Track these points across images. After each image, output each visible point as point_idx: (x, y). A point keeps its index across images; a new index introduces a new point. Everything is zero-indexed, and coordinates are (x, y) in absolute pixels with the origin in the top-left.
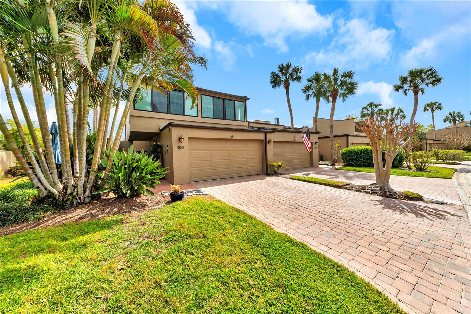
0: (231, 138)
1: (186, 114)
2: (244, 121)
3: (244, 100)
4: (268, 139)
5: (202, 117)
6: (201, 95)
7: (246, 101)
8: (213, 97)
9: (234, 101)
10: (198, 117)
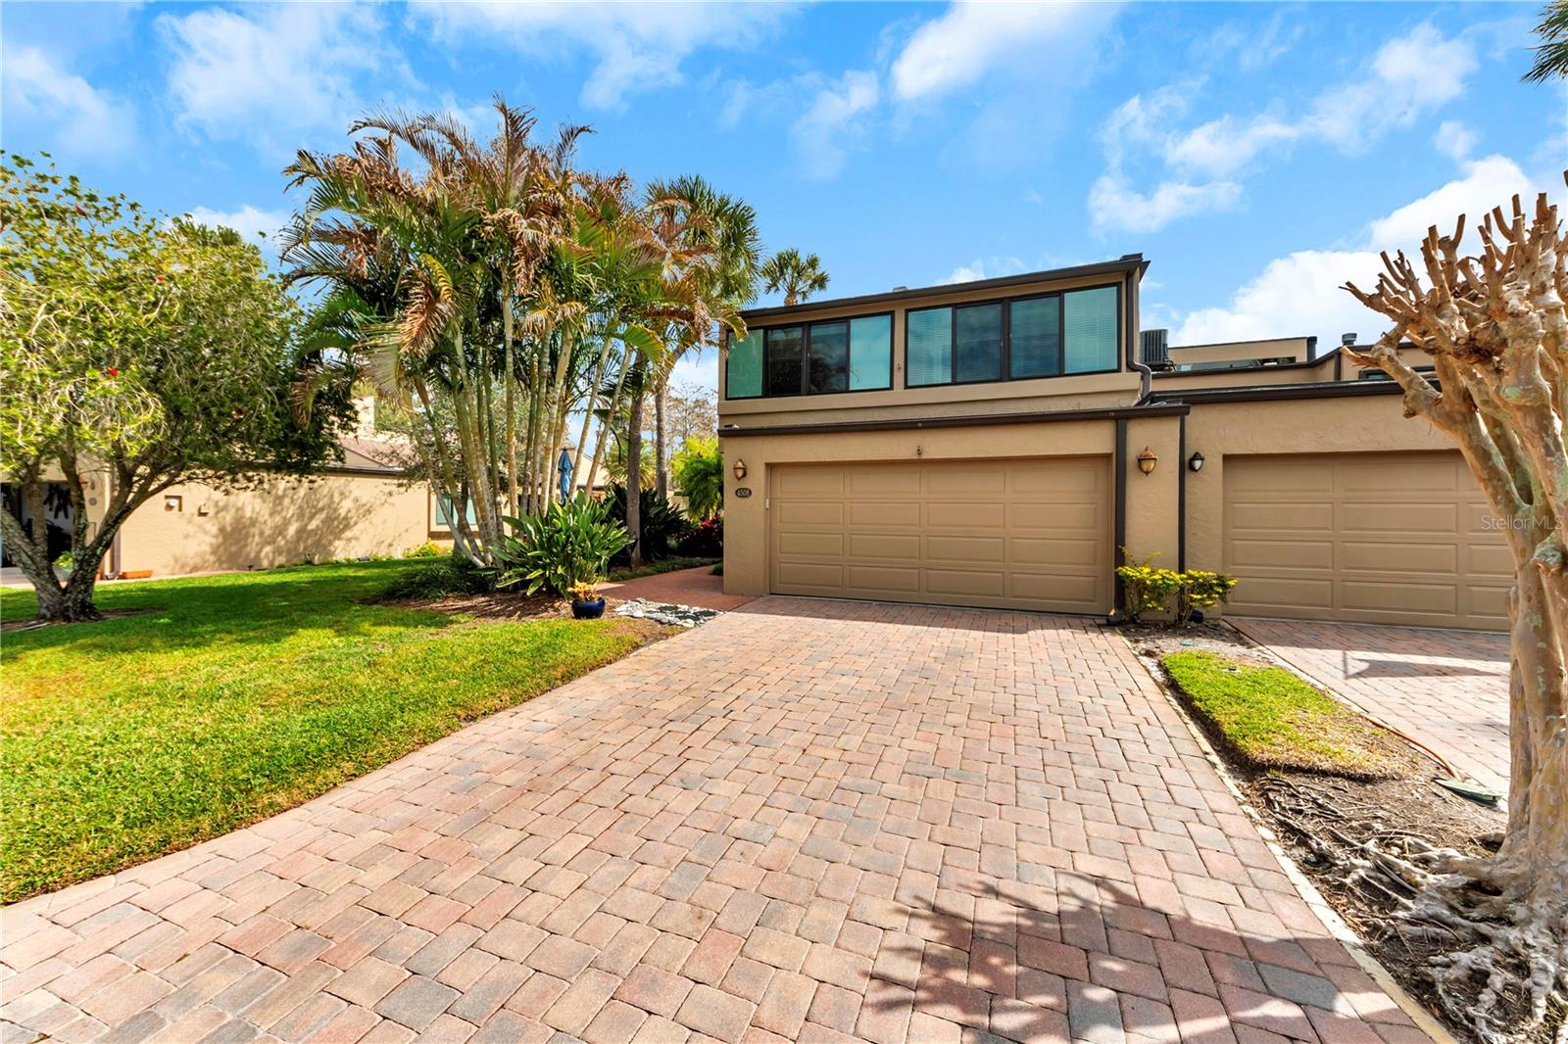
0: (916, 457)
1: (851, 389)
2: (1118, 370)
3: (1125, 273)
4: (1133, 451)
5: (907, 387)
6: (907, 311)
7: (1129, 275)
8: (955, 306)
9: (1060, 294)
10: (891, 388)
